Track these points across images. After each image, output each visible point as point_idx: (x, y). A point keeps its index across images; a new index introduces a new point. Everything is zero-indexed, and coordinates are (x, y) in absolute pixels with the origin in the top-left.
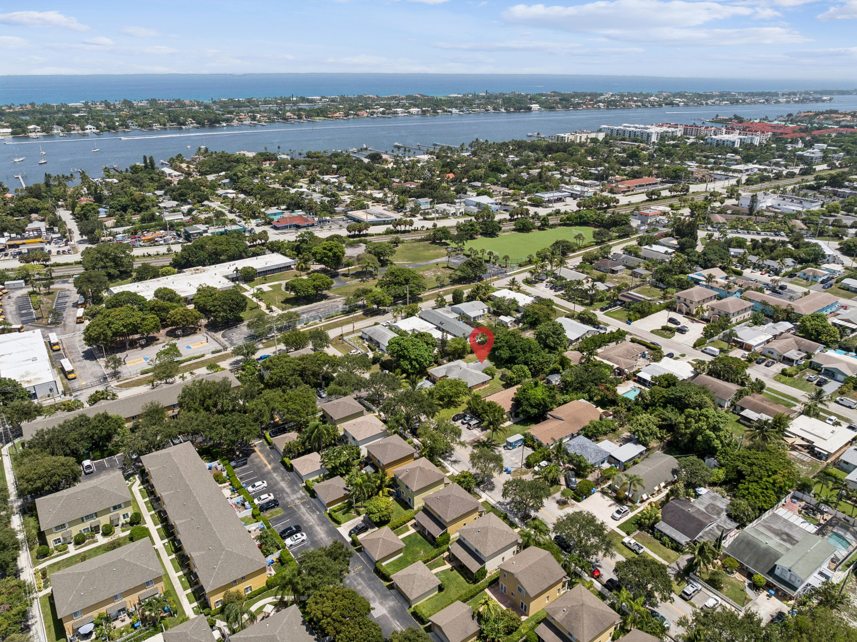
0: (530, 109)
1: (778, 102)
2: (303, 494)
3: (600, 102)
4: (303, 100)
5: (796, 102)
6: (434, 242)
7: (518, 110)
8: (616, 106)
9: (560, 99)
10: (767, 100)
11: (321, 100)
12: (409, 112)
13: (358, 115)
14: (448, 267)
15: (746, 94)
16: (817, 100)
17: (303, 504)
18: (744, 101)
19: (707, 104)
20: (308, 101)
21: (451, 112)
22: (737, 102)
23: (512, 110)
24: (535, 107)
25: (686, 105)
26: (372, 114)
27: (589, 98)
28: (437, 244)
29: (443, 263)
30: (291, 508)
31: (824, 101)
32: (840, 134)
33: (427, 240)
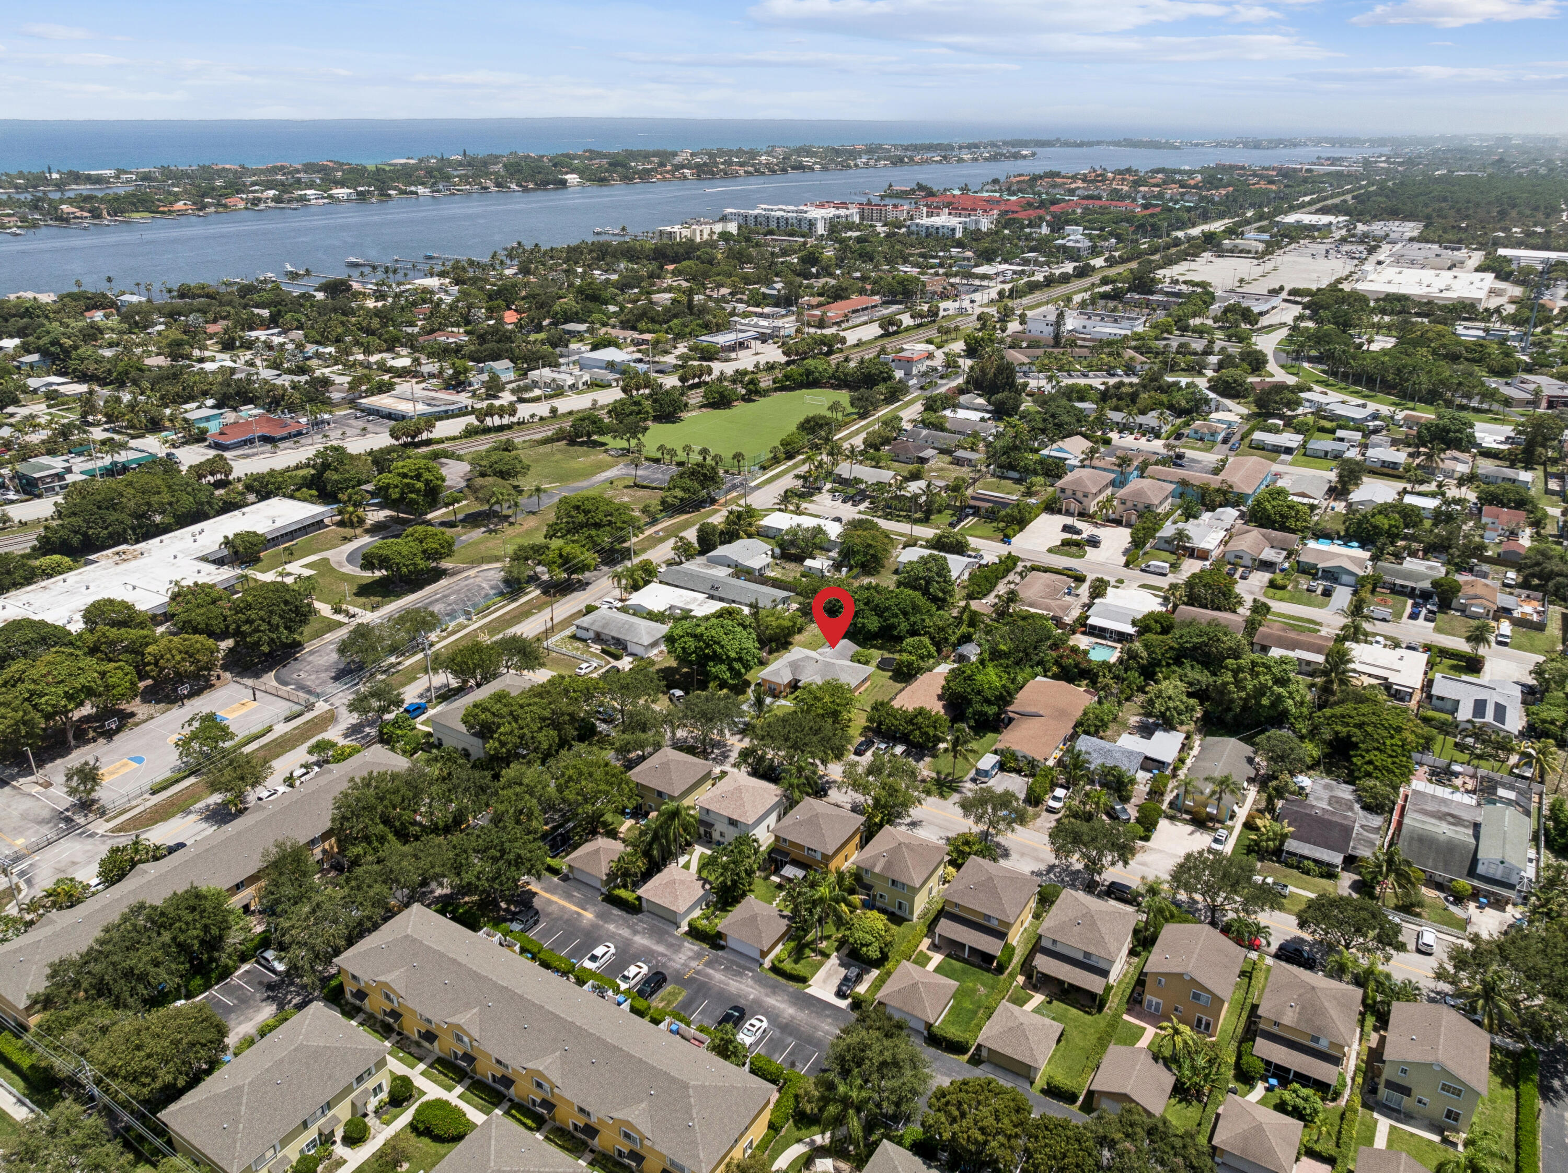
0: (563, 183)
1: (960, 160)
2: (696, 948)
3: (683, 166)
4: (76, 178)
5: (986, 159)
6: (572, 442)
7: (542, 185)
8: (713, 174)
9: (610, 164)
10: (945, 157)
11: (118, 177)
12: (331, 197)
13: (225, 206)
14: (636, 485)
15: (906, 148)
16: (1016, 156)
17: (709, 964)
18: (911, 159)
19: (856, 165)
20: (89, 179)
21: (416, 193)
22: (901, 160)
23: (531, 186)
24: (572, 178)
25: (825, 168)
26: (256, 201)
27: (656, 160)
28: (582, 444)
29: (620, 478)
30: (691, 979)
31: (1025, 157)
32: (1086, 210)
33: (558, 440)
